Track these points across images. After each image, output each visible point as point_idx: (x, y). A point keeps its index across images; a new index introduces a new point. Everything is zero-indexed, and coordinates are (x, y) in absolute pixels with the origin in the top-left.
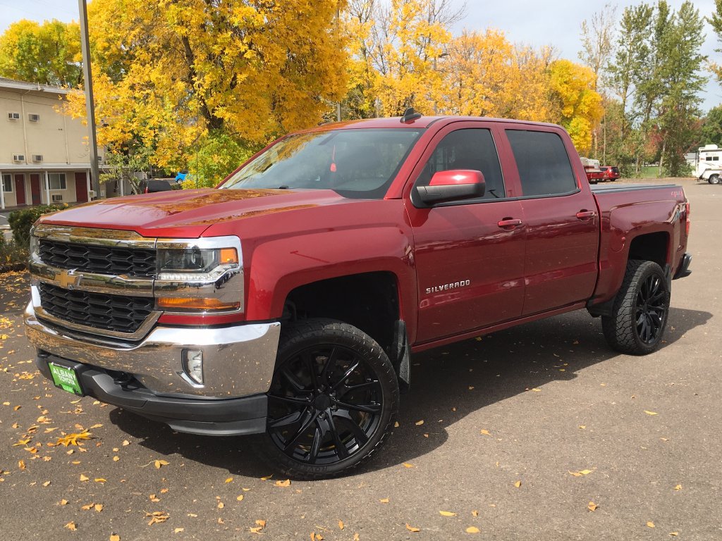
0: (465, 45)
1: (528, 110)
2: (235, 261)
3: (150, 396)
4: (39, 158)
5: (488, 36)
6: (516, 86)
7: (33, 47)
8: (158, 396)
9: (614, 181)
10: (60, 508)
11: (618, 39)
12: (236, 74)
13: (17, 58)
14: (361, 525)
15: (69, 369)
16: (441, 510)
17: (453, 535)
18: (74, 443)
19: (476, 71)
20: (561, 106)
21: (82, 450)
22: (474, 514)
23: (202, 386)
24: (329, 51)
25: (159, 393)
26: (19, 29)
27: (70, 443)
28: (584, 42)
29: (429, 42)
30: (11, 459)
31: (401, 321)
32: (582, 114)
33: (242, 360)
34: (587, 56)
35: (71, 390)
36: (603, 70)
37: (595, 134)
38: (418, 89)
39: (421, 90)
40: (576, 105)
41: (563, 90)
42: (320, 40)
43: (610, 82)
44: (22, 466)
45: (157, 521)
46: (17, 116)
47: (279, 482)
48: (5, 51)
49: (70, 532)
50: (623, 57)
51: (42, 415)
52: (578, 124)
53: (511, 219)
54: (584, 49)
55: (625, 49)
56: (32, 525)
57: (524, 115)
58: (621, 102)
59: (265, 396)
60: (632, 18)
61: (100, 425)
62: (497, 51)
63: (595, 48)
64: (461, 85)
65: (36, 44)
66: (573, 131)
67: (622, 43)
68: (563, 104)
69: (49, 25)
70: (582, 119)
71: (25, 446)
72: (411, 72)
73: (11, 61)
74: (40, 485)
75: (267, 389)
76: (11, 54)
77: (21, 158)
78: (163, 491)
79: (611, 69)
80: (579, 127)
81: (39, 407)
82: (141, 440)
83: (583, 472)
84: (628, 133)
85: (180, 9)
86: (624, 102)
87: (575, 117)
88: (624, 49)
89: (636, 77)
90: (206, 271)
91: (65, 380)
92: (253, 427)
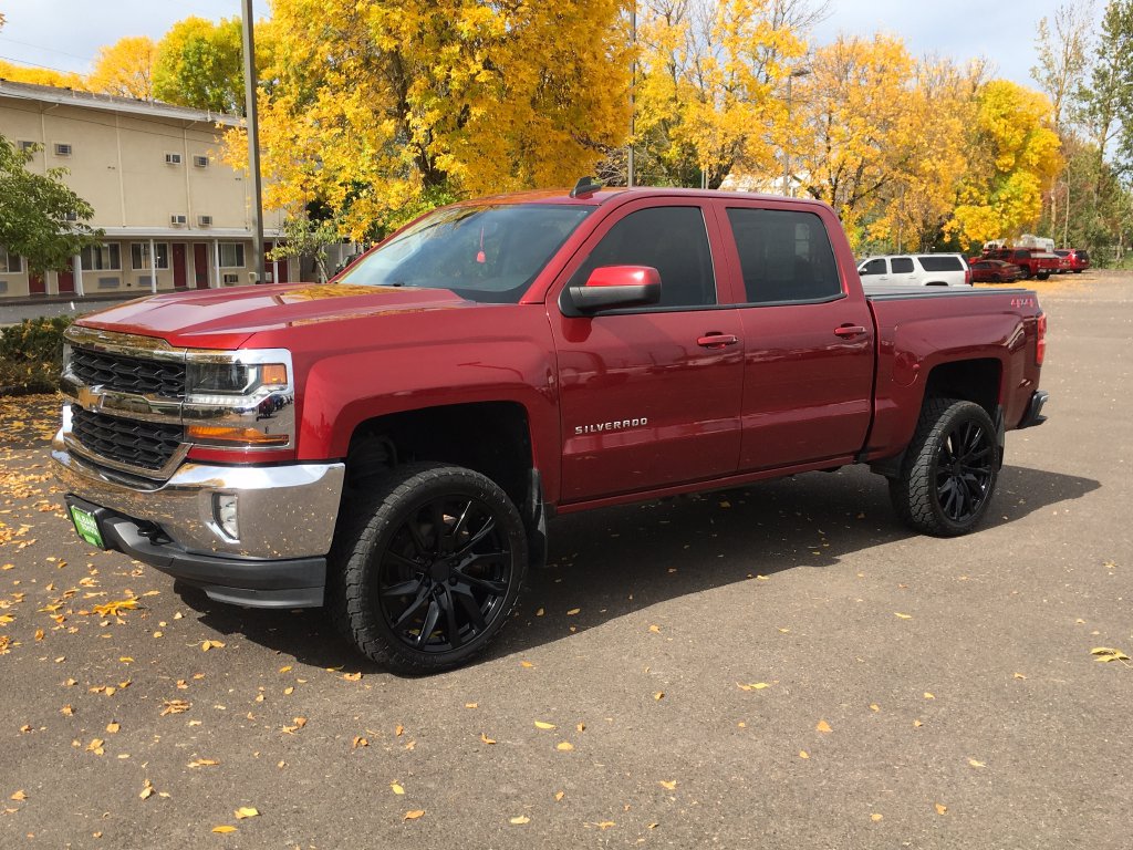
0: (839, 60)
1: (934, 160)
2: (283, 380)
3: (177, 553)
4: (207, 221)
5: (877, 42)
6: (917, 121)
7: (204, 58)
8: (189, 553)
9: (1079, 272)
10: (63, 690)
11: (1097, 47)
12: (467, 106)
13: (182, 74)
14: (425, 732)
15: (89, 514)
16: (539, 721)
17: (537, 751)
18: (113, 613)
19: (855, 99)
20: (994, 153)
21: (120, 621)
22: (580, 728)
23: (238, 542)
24: (602, 72)
25: (192, 550)
26: (184, 32)
27: (109, 612)
28: (1040, 53)
29: (774, 55)
30: (29, 627)
31: (535, 470)
32: (1028, 167)
33: (297, 511)
34: (1044, 74)
35: (93, 541)
36: (1069, 97)
37: (1053, 198)
38: (751, 127)
39: (755, 130)
40: (1019, 153)
41: (998, 127)
42: (590, 55)
43: (1081, 116)
44: (38, 637)
45: (173, 711)
46: (177, 159)
47: (347, 676)
48: (165, 62)
49: (64, 716)
50: (1102, 76)
51: (89, 575)
52: (1020, 182)
53: (720, 334)
54: (1040, 64)
55: (1107, 64)
56: (23, 706)
57: (927, 169)
58: (1098, 147)
59: (324, 559)
60: (1121, 15)
61: (156, 593)
62: (892, 67)
63: (1059, 63)
64: (830, 119)
65: (209, 53)
66: (1012, 193)
67: (1102, 54)
68: (998, 149)
69: (228, 26)
70: (1026, 175)
71: (52, 613)
72: (744, 100)
73: (173, 78)
74: (51, 660)
75: (326, 551)
76: (173, 68)
77: (182, 219)
78: (198, 677)
79: (1084, 95)
80: (1022, 186)
81: (90, 565)
82: (202, 615)
83: (755, 686)
84: (1106, 197)
85: (385, 11)
86: (1102, 148)
87: (1016, 171)
88: (1105, 64)
89: (1123, 109)
90: (247, 393)
91: (87, 529)
92: (307, 598)
